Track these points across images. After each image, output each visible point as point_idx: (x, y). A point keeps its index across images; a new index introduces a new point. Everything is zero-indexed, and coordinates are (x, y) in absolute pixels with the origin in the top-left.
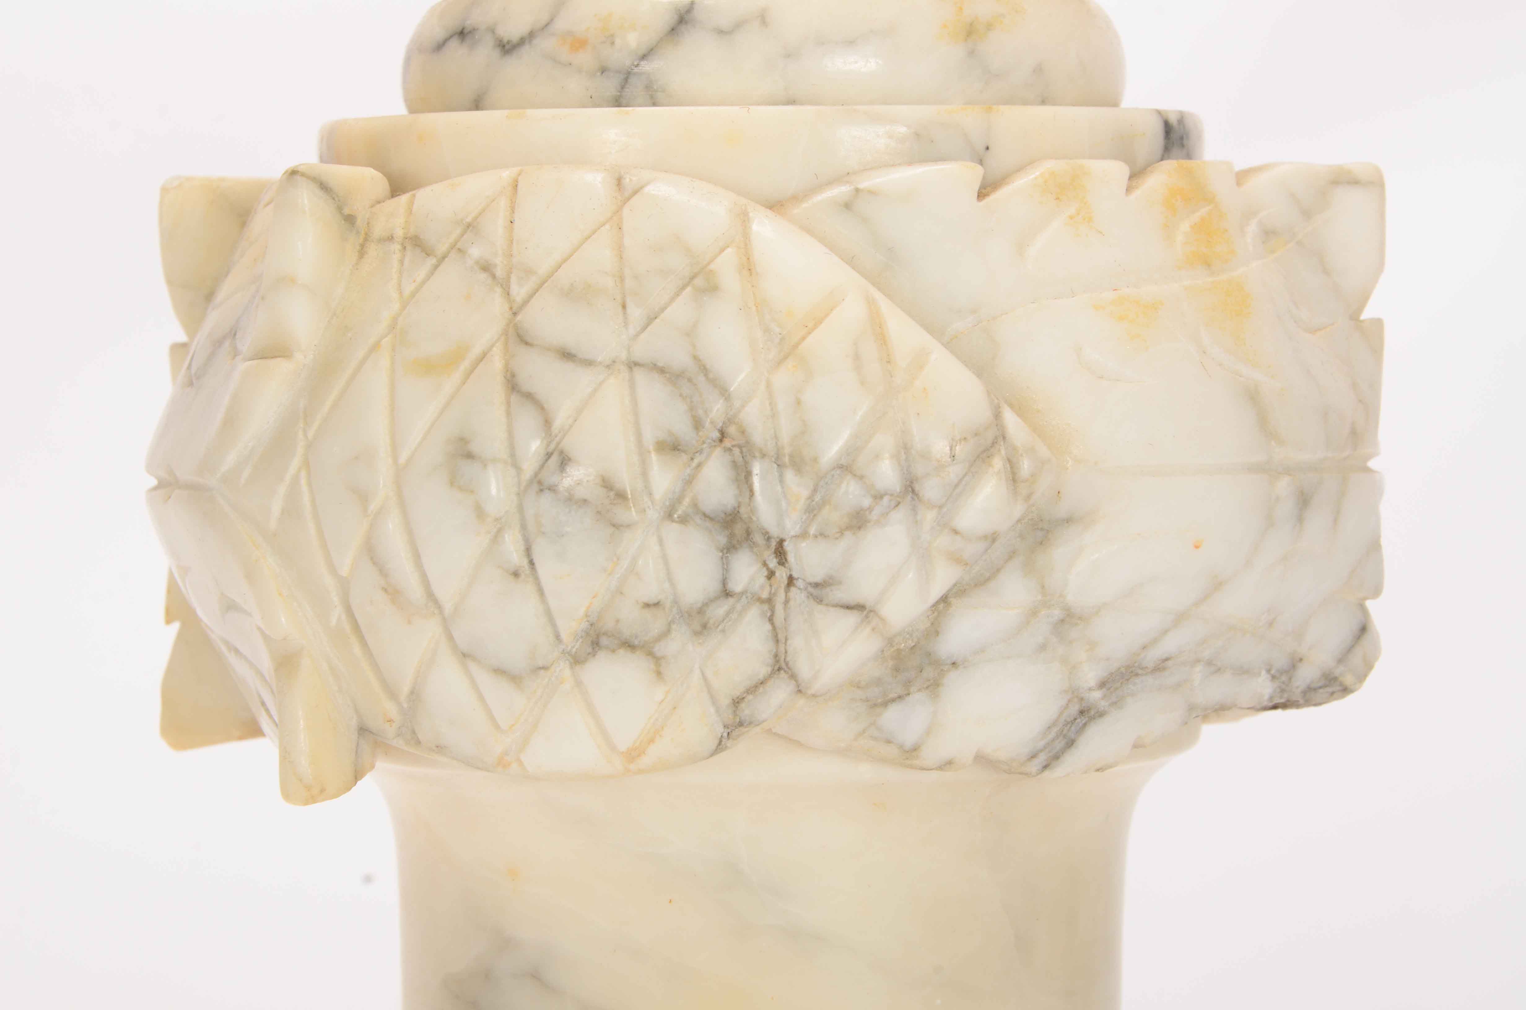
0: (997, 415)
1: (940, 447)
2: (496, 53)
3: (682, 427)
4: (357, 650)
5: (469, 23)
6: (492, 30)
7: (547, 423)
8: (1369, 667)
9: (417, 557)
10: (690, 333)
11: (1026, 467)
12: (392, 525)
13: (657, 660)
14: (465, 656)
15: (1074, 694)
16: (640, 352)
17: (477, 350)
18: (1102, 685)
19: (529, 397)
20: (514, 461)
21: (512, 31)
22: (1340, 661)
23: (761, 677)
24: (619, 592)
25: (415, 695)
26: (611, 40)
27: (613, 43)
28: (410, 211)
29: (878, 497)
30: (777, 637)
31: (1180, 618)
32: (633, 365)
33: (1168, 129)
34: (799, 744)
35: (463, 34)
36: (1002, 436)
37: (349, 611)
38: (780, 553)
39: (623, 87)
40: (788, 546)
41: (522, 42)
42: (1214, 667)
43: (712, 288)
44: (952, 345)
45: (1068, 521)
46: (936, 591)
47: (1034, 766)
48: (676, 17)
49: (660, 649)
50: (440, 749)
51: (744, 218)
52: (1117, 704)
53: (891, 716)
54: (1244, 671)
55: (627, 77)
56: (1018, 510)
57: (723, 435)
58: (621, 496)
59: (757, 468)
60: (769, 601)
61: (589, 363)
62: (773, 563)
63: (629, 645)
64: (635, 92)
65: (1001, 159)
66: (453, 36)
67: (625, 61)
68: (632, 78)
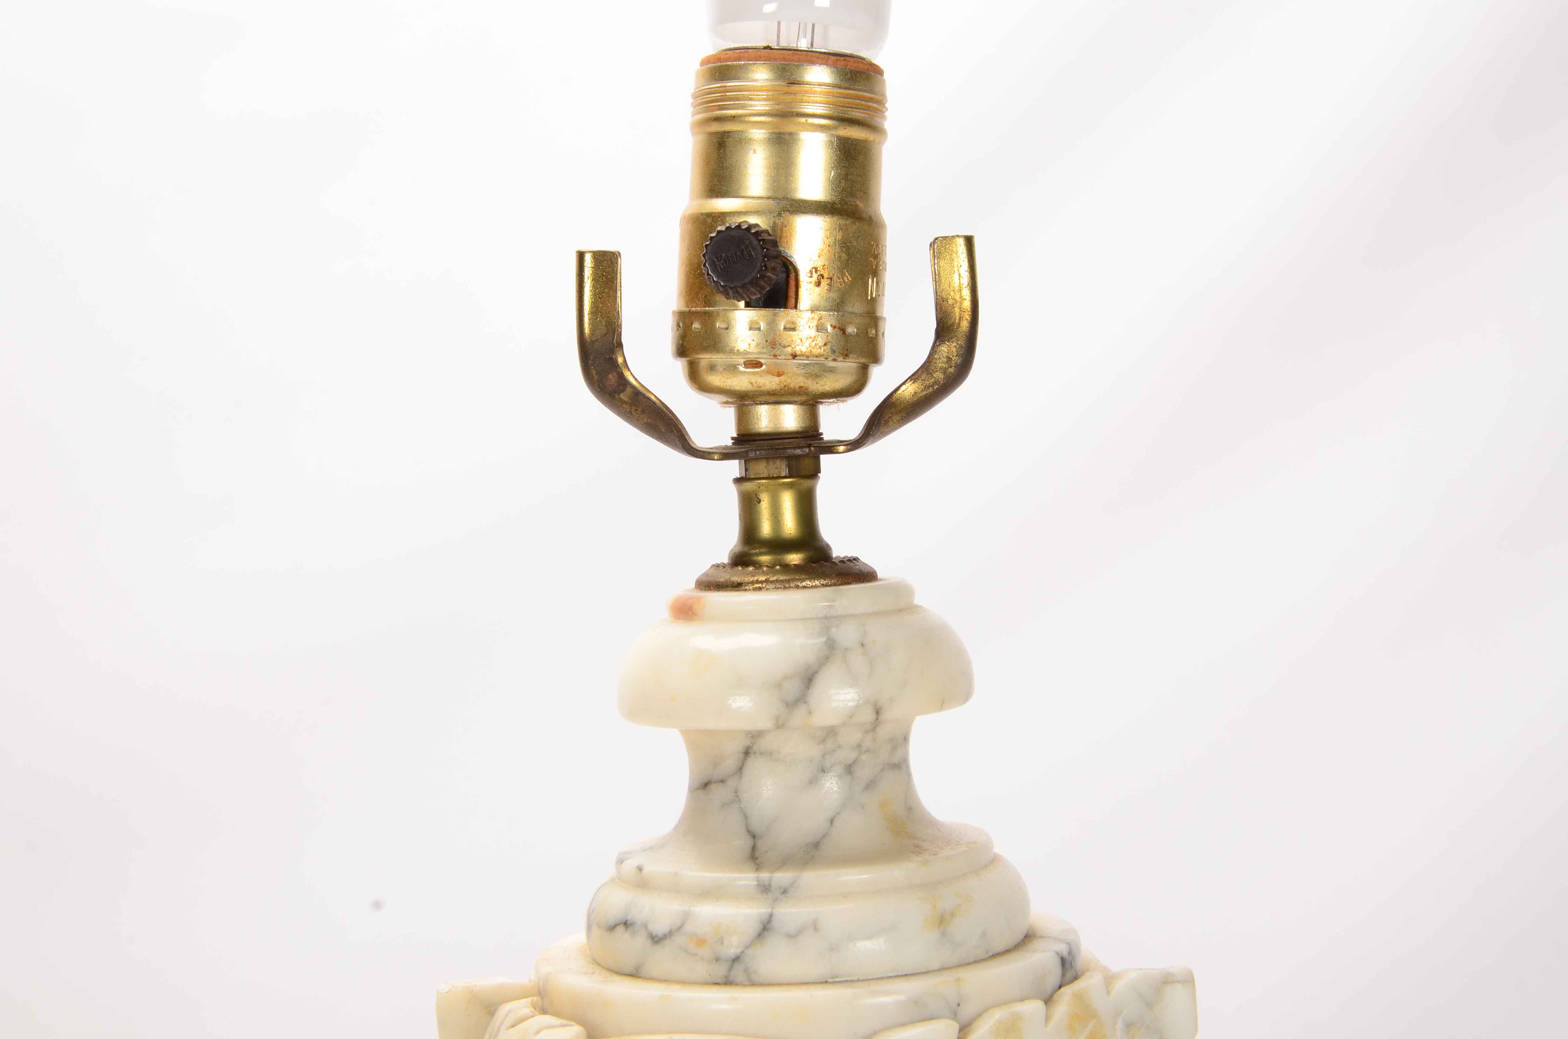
2: (648, 943)
5: (629, 917)
6: (645, 926)
21: (660, 928)
26: (721, 941)
27: (722, 943)
33: (1063, 962)
35: (626, 924)
39: (730, 970)
41: (665, 937)
48: (761, 927)
55: (736, 959)
64: (738, 973)
65: (967, 1011)
66: (622, 923)
67: (733, 951)
68: (736, 965)
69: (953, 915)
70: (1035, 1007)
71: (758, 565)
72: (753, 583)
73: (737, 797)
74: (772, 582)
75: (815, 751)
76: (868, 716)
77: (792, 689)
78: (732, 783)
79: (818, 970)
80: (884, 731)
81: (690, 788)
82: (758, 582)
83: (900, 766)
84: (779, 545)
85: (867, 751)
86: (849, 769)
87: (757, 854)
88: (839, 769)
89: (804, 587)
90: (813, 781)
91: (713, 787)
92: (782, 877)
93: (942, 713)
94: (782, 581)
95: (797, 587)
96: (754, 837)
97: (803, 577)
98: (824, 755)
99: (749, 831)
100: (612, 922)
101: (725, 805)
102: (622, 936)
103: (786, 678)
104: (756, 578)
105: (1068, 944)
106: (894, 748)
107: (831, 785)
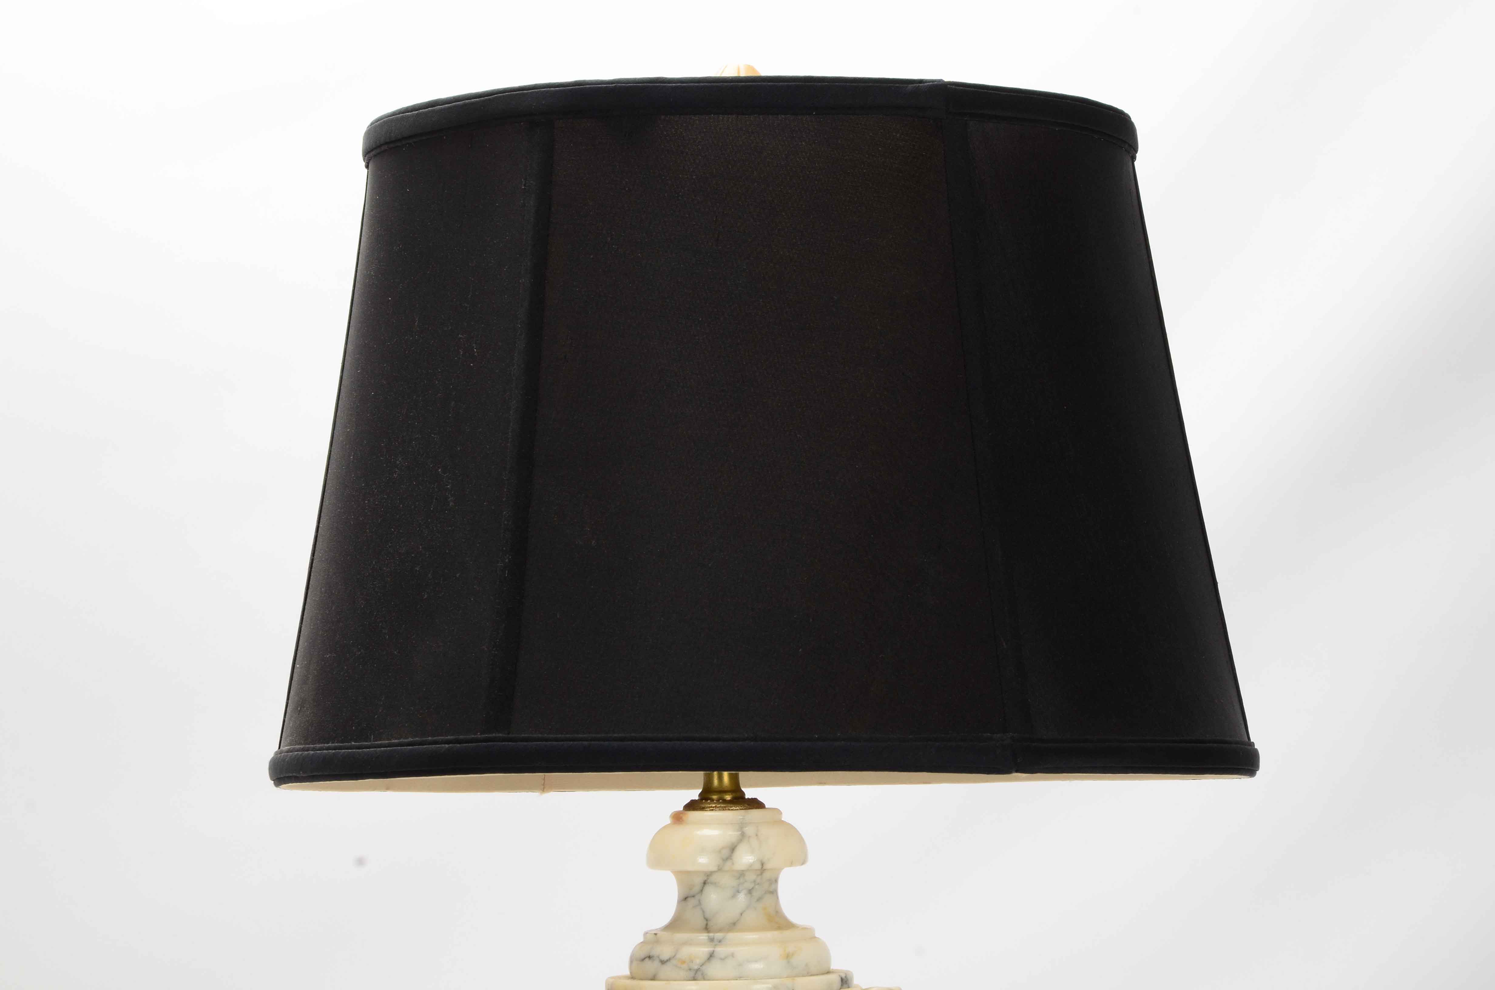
2: (660, 964)
5: (651, 954)
6: (658, 956)
21: (665, 957)
27: (692, 962)
33: (842, 980)
35: (650, 957)
39: (695, 974)
41: (667, 961)
55: (697, 971)
64: (699, 975)
66: (647, 957)
67: (696, 967)
68: (698, 972)
69: (793, 954)
71: (712, 800)
72: (709, 807)
73: (700, 903)
74: (718, 807)
75: (735, 882)
76: (758, 866)
77: (726, 853)
78: (697, 897)
79: (735, 973)
80: (767, 875)
81: (678, 901)
82: (711, 807)
83: (774, 892)
84: (722, 791)
85: (758, 884)
86: (750, 892)
87: (708, 927)
88: (745, 891)
89: (732, 810)
90: (734, 896)
91: (689, 899)
92: (719, 935)
93: (792, 868)
94: (722, 807)
95: (729, 810)
96: (707, 920)
97: (732, 805)
98: (739, 885)
99: (705, 918)
100: (643, 957)
101: (695, 907)
102: (648, 963)
103: (723, 848)
104: (711, 805)
105: (846, 974)
106: (771, 884)
107: (742, 897)
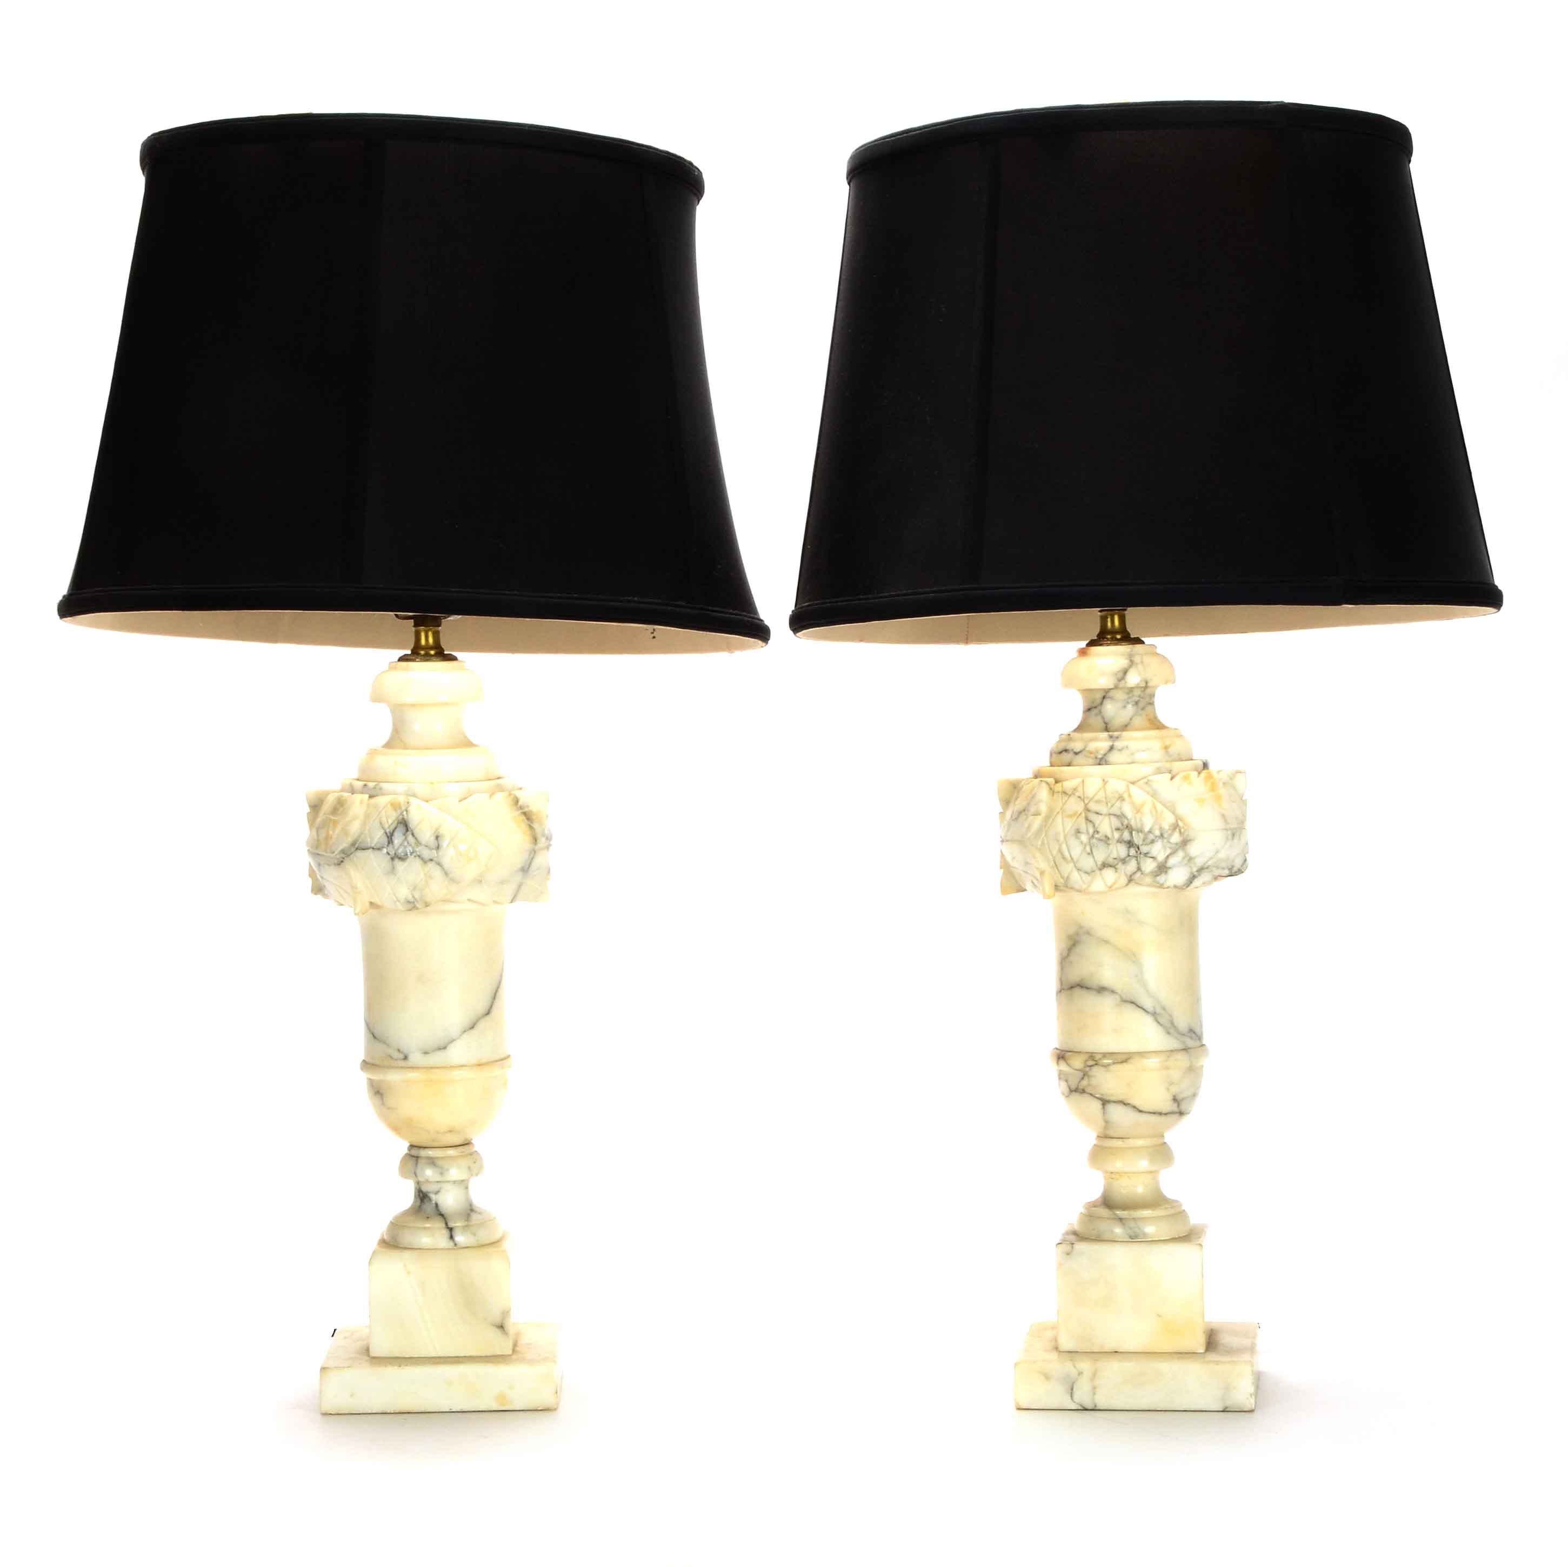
0: (1177, 821)
1: (1167, 827)
2: (1073, 755)
3: (1119, 825)
4: (1057, 871)
5: (1067, 748)
6: (1071, 749)
7: (1094, 826)
8: (1247, 867)
9: (1069, 853)
10: (1120, 808)
11: (1182, 830)
12: (1064, 846)
13: (1116, 869)
14: (1079, 870)
15: (1192, 873)
16: (1112, 811)
17: (1079, 813)
18: (1197, 871)
19: (1090, 821)
20: (1088, 832)
21: (1078, 750)
22: (1242, 866)
23: (1134, 871)
24: (1109, 856)
25: (1068, 877)
27: (1098, 753)
28: (1062, 786)
29: (1156, 837)
30: (1138, 863)
31: (1211, 858)
32: (1110, 814)
33: (1204, 764)
34: (1141, 885)
35: (1066, 750)
36: (1178, 825)
37: (1055, 863)
38: (1138, 848)
39: (1101, 761)
40: (1140, 847)
41: (1079, 752)
42: (1218, 868)
43: (1123, 800)
44: (1167, 808)
45: (1190, 840)
46: (1166, 855)
47: (1184, 887)
48: (1110, 748)
49: (1116, 867)
50: (1072, 888)
51: (1128, 786)
52: (1200, 875)
53: (1158, 878)
54: (1223, 869)
55: (1102, 759)
56: (1182, 838)
57: (1127, 827)
58: (1108, 838)
59: (1134, 832)
60: (1137, 857)
61: (1101, 814)
62: (1137, 849)
63: (1111, 866)
64: (1103, 762)
65: (1174, 773)
66: (1063, 751)
67: (1101, 757)
69: (1169, 747)
70: (1196, 773)
71: (1107, 639)
72: (1105, 644)
73: (1100, 712)
75: (1126, 696)
76: (1142, 685)
77: (1120, 675)
78: (1099, 708)
79: (1129, 760)
80: (1148, 691)
81: (1083, 712)
82: (1107, 643)
83: (1152, 704)
84: (1114, 633)
85: (1142, 698)
86: (1137, 703)
87: (1108, 729)
88: (1133, 703)
89: (1122, 645)
90: (1125, 707)
91: (1092, 710)
92: (1116, 734)
95: (1120, 645)
97: (1121, 642)
98: (1129, 699)
99: (1105, 723)
100: (1059, 751)
101: (1096, 715)
102: (1065, 754)
103: (1118, 672)
105: (1205, 759)
106: (1151, 698)
107: (1131, 707)
